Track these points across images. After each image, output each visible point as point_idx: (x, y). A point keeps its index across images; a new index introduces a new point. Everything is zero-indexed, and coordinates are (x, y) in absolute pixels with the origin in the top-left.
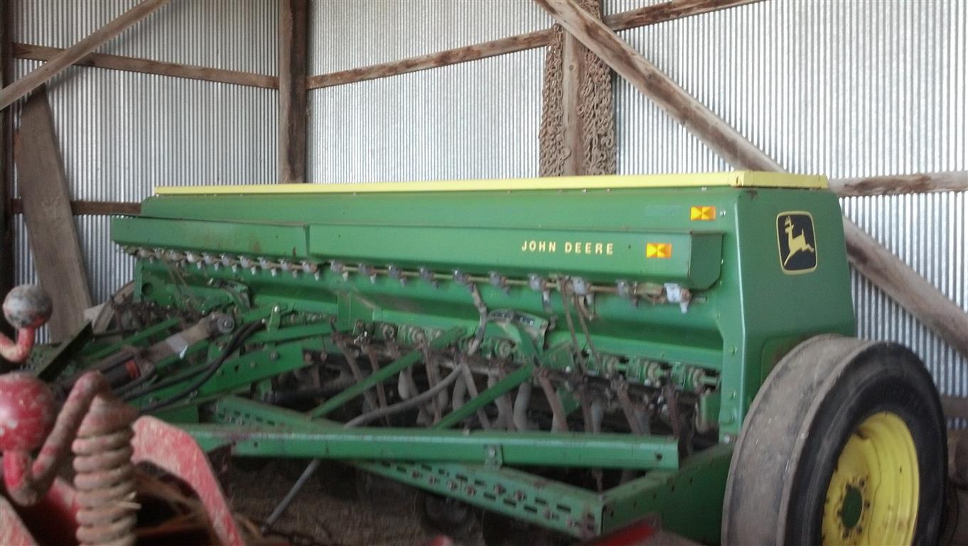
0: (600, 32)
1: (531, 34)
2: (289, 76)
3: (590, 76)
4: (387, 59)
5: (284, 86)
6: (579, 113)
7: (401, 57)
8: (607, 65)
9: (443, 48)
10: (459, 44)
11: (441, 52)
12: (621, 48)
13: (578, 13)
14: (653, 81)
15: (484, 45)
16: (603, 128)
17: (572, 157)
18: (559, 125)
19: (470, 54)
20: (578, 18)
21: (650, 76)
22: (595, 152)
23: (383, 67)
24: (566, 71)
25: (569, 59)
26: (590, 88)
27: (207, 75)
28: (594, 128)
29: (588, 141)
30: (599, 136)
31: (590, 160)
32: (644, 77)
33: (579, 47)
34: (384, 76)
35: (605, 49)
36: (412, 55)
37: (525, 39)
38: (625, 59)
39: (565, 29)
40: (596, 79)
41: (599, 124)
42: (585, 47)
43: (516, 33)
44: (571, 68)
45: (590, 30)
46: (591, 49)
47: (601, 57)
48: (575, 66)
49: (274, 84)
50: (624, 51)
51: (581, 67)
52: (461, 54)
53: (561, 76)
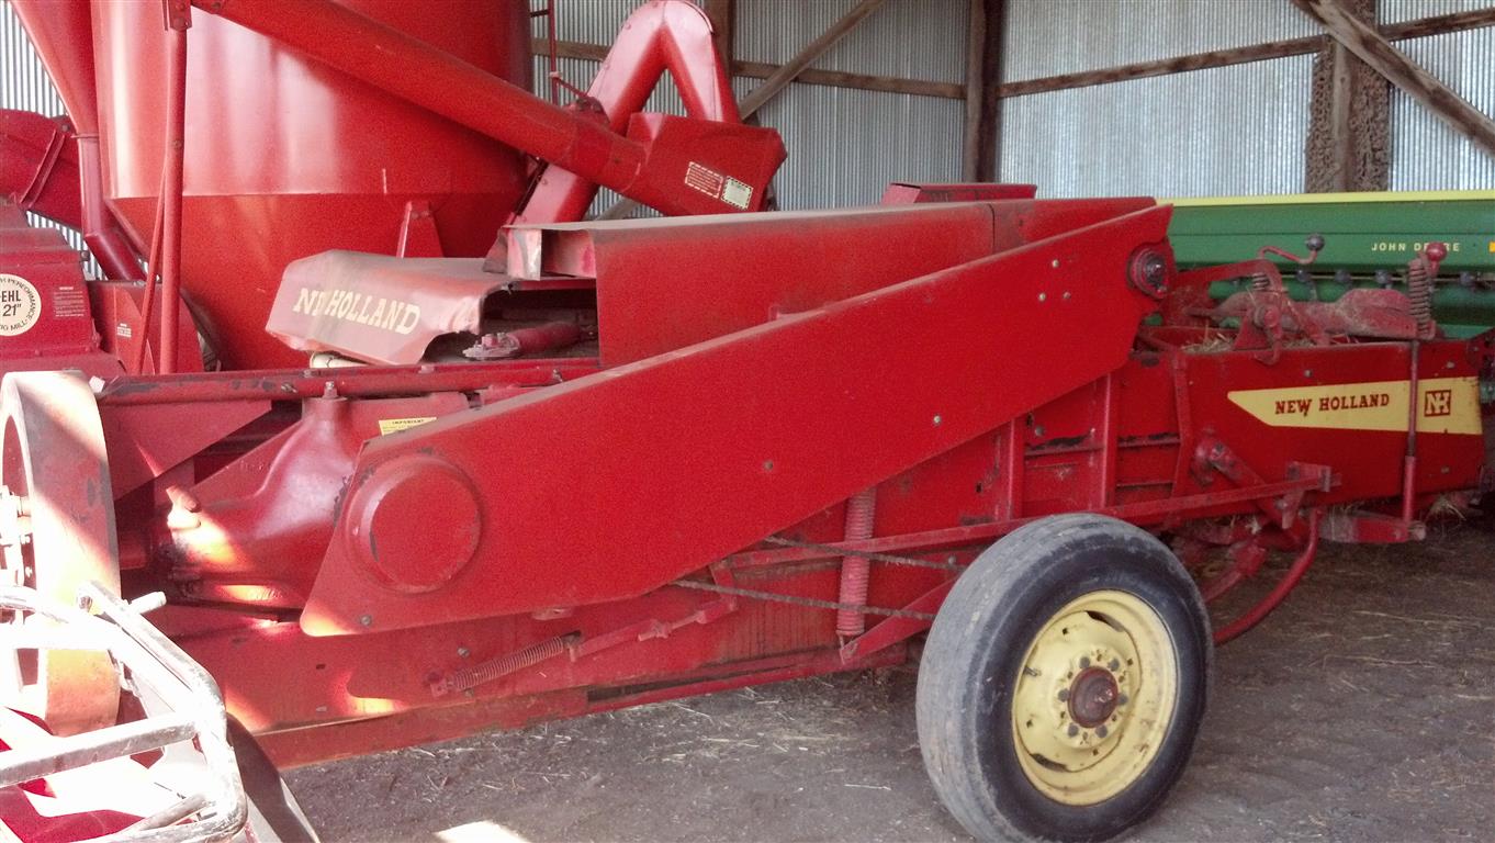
0: (1378, 45)
1: (1289, 41)
2: (980, 84)
3: (1365, 88)
4: (1103, 64)
5: (973, 96)
6: (1353, 127)
7: (1122, 62)
8: (1384, 78)
9: (1178, 53)
10: (1198, 49)
11: (1174, 58)
12: (1403, 63)
13: (1352, 25)
14: (1438, 96)
15: (1230, 51)
16: (1379, 141)
17: (1342, 173)
18: (1329, 139)
19: (1211, 60)
20: (1352, 31)
21: (1435, 91)
22: (1369, 166)
23: (1099, 73)
24: (1337, 83)
25: (1340, 70)
26: (1365, 101)
27: (898, 87)
28: (1369, 142)
29: (1361, 157)
30: (1374, 150)
31: (1364, 175)
32: (1428, 93)
33: (1351, 58)
34: (1099, 83)
35: (1384, 62)
36: (1138, 59)
37: (1282, 46)
38: (1408, 74)
39: (1335, 40)
40: (1371, 92)
41: (1374, 139)
42: (1358, 58)
43: (1270, 40)
44: (1343, 80)
45: (1367, 43)
46: (1366, 60)
47: (1379, 70)
48: (1348, 78)
49: (961, 94)
50: (1405, 65)
51: (1354, 80)
52: (1201, 61)
53: (1331, 88)
